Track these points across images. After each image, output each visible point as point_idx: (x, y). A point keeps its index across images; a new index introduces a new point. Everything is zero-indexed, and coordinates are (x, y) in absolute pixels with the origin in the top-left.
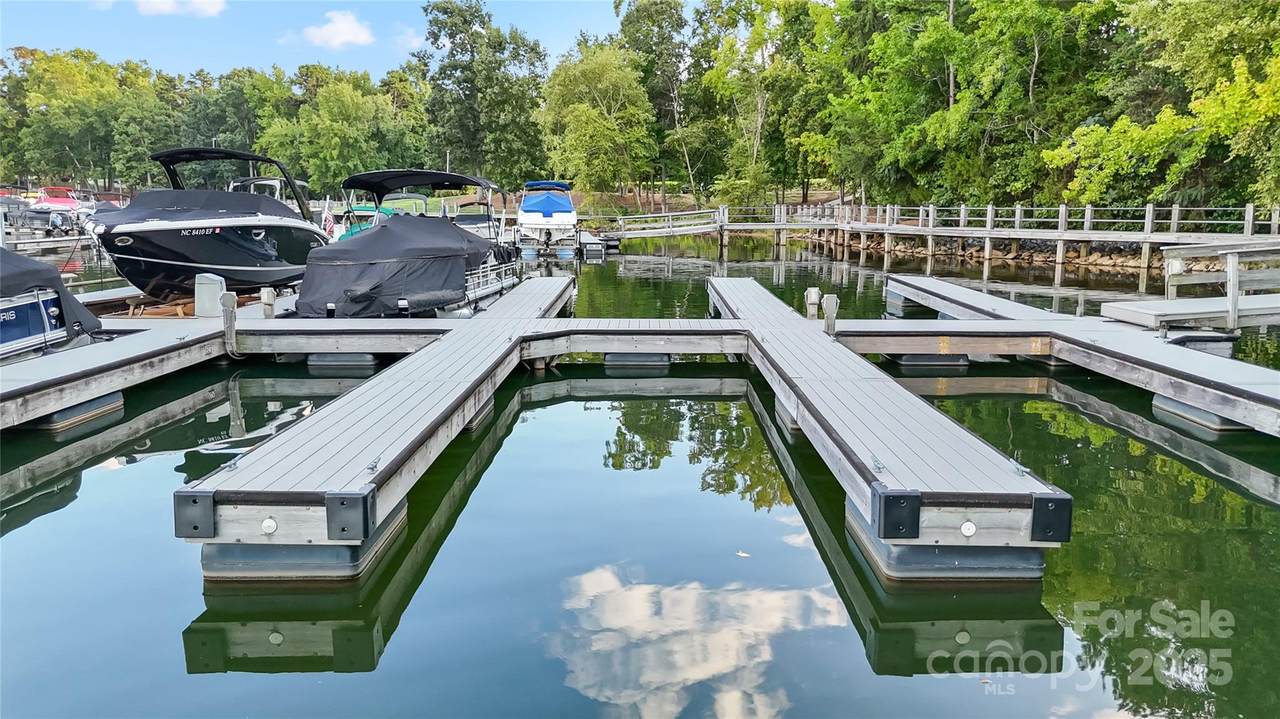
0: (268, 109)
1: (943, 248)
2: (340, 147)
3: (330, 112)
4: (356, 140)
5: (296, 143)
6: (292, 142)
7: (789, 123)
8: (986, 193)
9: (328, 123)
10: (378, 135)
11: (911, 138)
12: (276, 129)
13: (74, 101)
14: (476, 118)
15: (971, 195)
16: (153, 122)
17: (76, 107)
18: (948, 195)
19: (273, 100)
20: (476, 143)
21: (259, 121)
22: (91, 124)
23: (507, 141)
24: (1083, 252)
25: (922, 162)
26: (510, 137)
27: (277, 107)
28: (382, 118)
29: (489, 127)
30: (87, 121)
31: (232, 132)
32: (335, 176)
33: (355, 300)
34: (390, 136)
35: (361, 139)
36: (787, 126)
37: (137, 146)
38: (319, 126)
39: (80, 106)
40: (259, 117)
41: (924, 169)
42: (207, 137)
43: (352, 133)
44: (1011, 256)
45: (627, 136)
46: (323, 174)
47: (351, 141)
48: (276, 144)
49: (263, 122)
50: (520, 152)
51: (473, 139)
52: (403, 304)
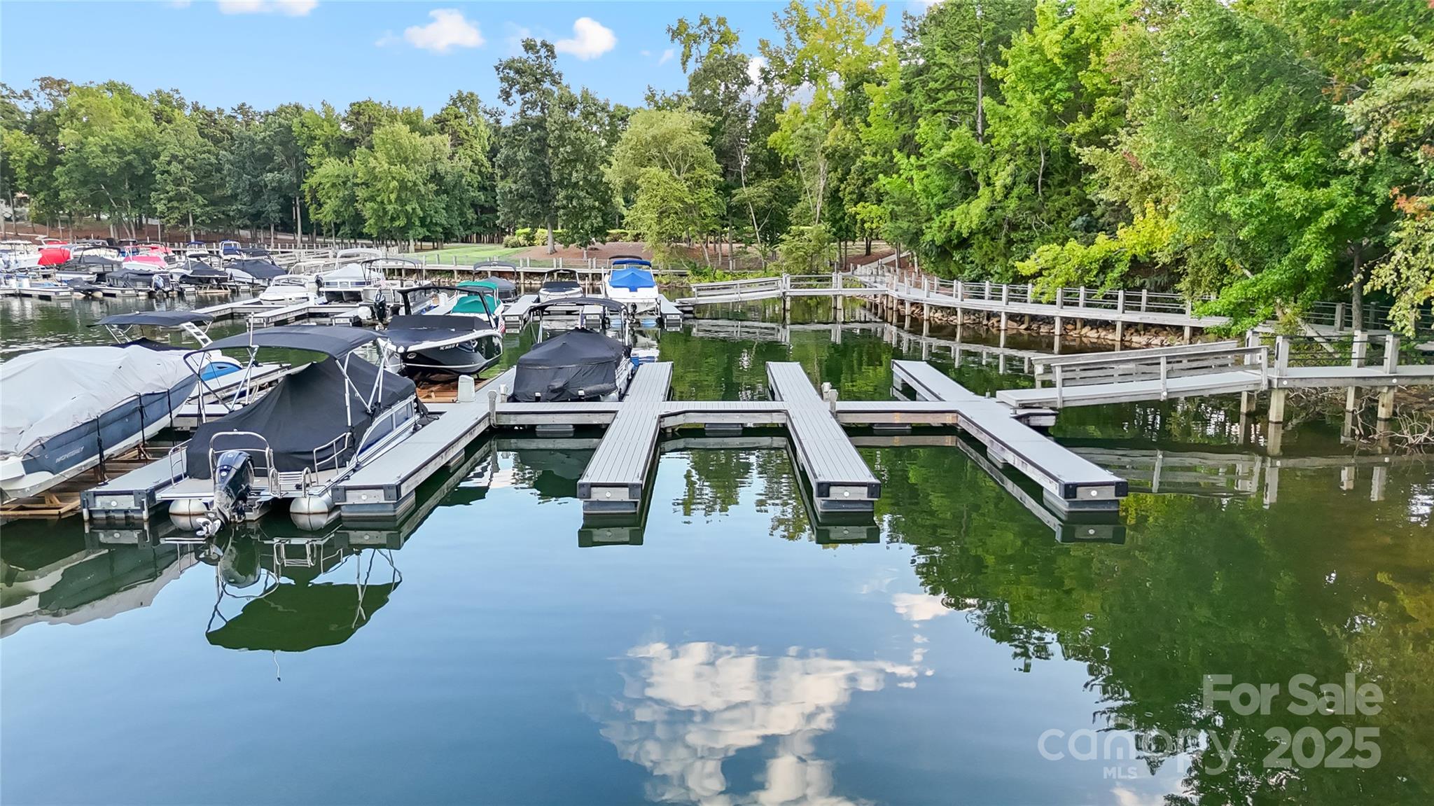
0: (318, 148)
1: (972, 317)
2: (399, 191)
3: (388, 154)
4: (415, 184)
5: (349, 184)
6: (345, 183)
7: (847, 190)
8: (1007, 271)
9: (386, 166)
10: (436, 177)
11: (945, 223)
12: (329, 169)
13: (111, 138)
14: (548, 175)
15: (996, 273)
16: (195, 160)
17: (114, 144)
18: (979, 271)
19: (323, 138)
20: (548, 198)
21: (309, 160)
22: (129, 164)
23: (579, 198)
24: (1079, 325)
25: (956, 241)
26: (582, 194)
27: (326, 145)
28: (439, 159)
29: (560, 184)
30: (126, 159)
31: (279, 170)
32: (393, 219)
33: (554, 391)
34: (449, 178)
35: (420, 182)
36: (847, 191)
37: (179, 185)
38: (377, 170)
39: (118, 143)
40: (309, 156)
41: (957, 247)
42: (253, 176)
43: (410, 176)
44: (1023, 327)
45: (696, 196)
46: (380, 218)
47: (410, 184)
48: (328, 185)
49: (313, 161)
50: (592, 208)
51: (545, 195)
52: (581, 393)
